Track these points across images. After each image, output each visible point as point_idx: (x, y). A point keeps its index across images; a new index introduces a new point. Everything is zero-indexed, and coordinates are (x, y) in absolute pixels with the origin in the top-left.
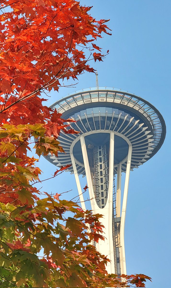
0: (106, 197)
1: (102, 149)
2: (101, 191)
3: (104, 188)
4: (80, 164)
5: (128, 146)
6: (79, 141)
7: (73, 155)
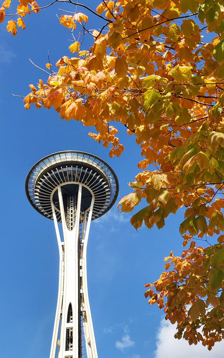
0: (75, 222)
1: (73, 197)
2: (70, 222)
3: (73, 216)
4: (58, 210)
5: (91, 196)
6: (57, 190)
7: (52, 202)
